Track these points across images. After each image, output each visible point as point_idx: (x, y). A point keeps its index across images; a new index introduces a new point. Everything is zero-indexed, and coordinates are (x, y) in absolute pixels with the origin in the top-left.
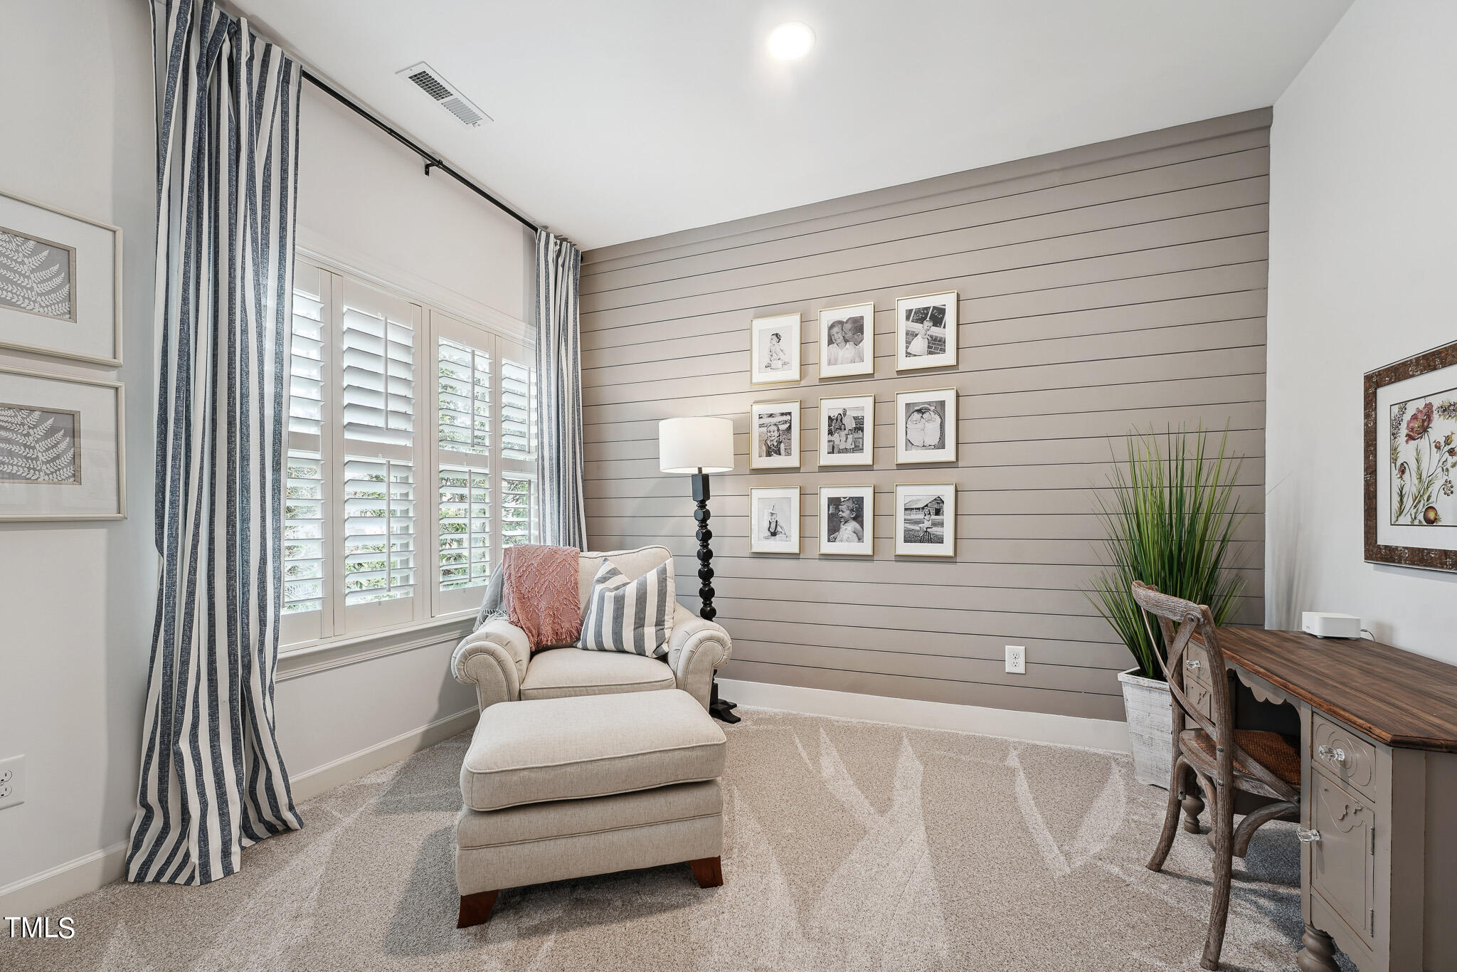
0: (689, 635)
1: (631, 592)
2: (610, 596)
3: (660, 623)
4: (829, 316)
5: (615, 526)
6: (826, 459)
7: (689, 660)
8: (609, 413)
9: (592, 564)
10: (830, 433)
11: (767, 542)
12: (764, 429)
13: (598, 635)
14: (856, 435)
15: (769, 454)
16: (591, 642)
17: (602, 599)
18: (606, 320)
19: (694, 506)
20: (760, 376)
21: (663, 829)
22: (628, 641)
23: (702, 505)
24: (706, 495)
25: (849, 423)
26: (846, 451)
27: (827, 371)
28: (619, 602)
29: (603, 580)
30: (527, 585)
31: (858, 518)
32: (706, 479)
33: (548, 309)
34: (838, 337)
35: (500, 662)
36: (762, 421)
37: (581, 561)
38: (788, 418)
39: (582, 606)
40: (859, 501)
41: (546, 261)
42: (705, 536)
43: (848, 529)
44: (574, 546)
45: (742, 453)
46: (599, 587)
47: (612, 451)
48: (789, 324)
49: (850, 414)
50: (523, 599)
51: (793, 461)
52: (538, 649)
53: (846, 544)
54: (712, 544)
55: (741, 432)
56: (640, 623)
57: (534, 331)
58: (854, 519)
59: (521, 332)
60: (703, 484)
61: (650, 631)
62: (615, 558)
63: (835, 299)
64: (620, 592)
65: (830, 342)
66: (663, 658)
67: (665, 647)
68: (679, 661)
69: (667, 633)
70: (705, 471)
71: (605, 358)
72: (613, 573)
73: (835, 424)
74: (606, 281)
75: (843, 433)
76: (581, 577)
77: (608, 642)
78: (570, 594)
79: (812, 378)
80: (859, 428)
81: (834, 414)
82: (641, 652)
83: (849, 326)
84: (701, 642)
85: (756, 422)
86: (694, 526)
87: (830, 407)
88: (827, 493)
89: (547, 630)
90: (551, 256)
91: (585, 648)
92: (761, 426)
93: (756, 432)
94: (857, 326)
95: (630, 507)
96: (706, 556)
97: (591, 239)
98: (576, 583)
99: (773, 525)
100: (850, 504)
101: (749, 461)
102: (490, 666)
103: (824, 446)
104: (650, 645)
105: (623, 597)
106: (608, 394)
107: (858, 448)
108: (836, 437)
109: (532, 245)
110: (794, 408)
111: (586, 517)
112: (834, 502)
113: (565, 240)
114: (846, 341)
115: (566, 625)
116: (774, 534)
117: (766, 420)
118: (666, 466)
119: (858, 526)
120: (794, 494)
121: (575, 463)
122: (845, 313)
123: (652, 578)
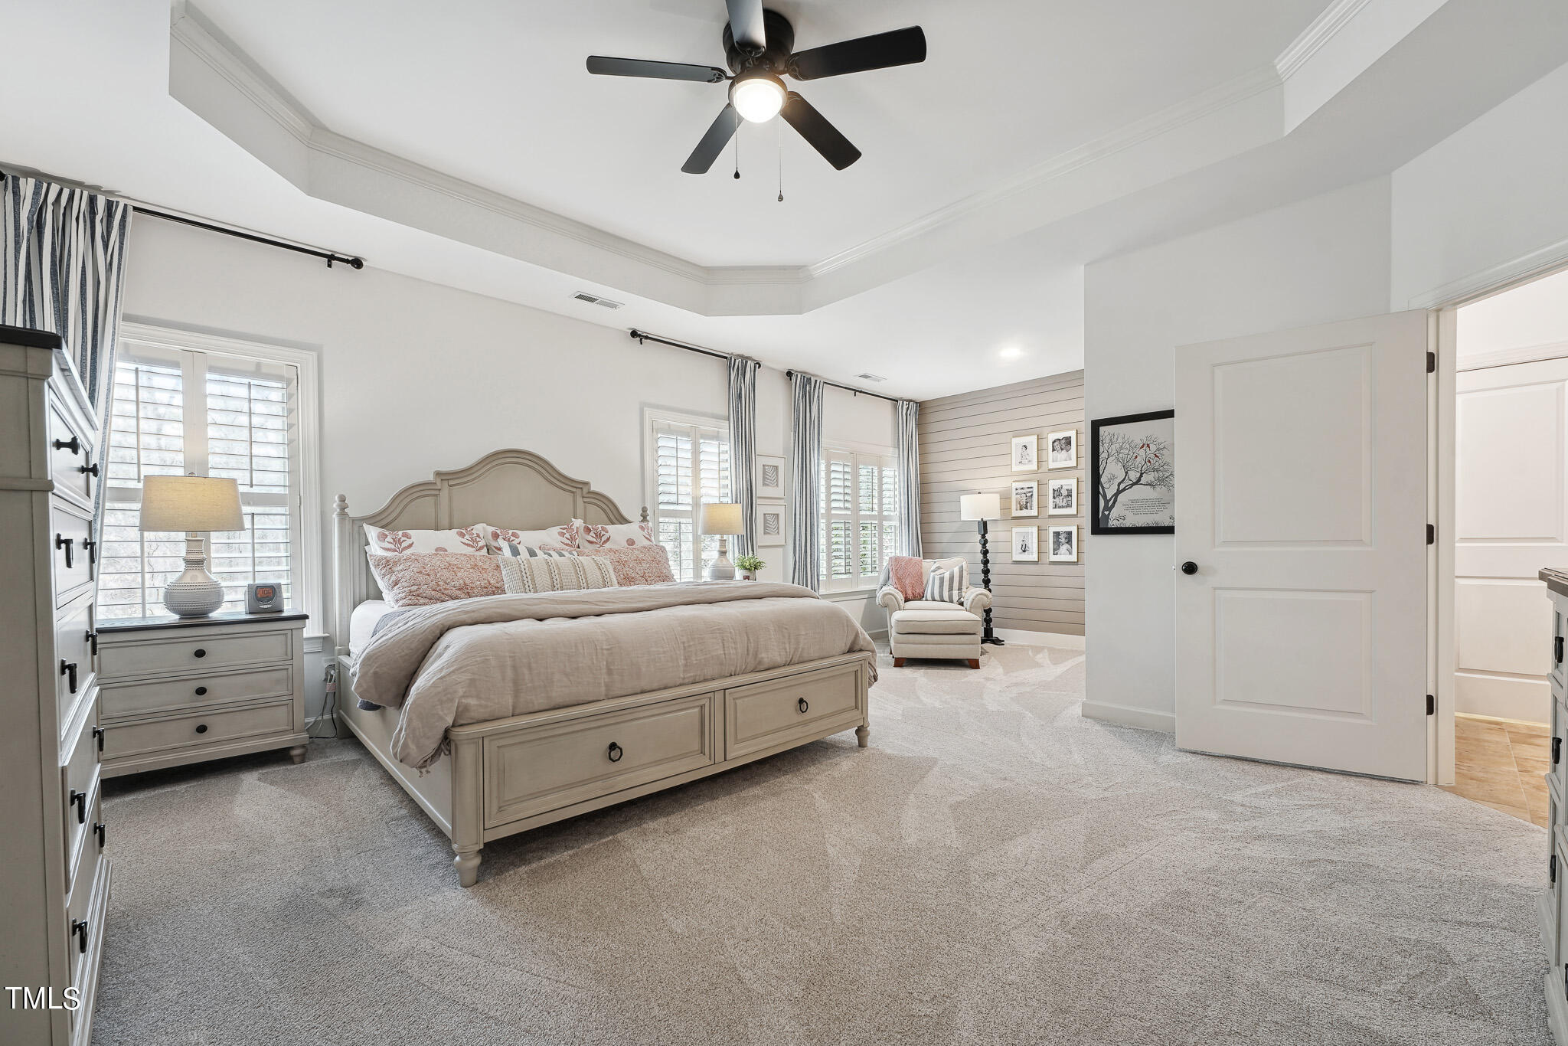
0: (972, 593)
1: (947, 576)
2: (937, 578)
3: (960, 589)
4: (1052, 437)
5: (938, 547)
6: (1052, 512)
7: (972, 602)
8: (934, 488)
9: (929, 565)
10: (1054, 498)
11: (1021, 555)
12: (1019, 496)
13: (933, 594)
14: (1068, 499)
15: (1021, 509)
16: (929, 597)
17: (934, 578)
18: (932, 438)
19: (979, 537)
20: (1016, 468)
21: (957, 646)
22: (946, 597)
23: (983, 536)
24: (986, 531)
25: (1064, 493)
26: (1062, 507)
27: (1052, 465)
28: (942, 580)
29: (934, 571)
30: (900, 573)
31: (1069, 541)
32: (985, 524)
33: (903, 441)
34: (1058, 447)
35: (896, 598)
36: (1017, 492)
37: (923, 563)
38: (1031, 490)
39: (925, 583)
40: (1070, 534)
41: (902, 415)
42: (985, 552)
43: (1064, 548)
44: (919, 556)
45: (1005, 508)
46: (932, 574)
47: (936, 508)
48: (1031, 441)
49: (1065, 487)
50: (899, 579)
51: (1034, 512)
52: (907, 600)
53: (1063, 556)
54: (989, 556)
55: (1005, 498)
56: (951, 589)
57: (897, 450)
58: (1067, 543)
59: (890, 452)
60: (984, 526)
61: (955, 593)
62: (939, 562)
63: (1056, 427)
64: (942, 576)
65: (1053, 450)
66: (962, 604)
67: (962, 599)
68: (967, 604)
69: (963, 594)
70: (984, 520)
71: (932, 458)
72: (938, 568)
73: (1057, 493)
74: (931, 417)
75: (1061, 498)
76: (923, 570)
77: (937, 597)
78: (919, 577)
79: (1044, 469)
80: (1069, 495)
81: (1056, 488)
82: (951, 601)
83: (1063, 441)
84: (977, 595)
85: (1014, 492)
86: (979, 547)
87: (1054, 484)
88: (1052, 529)
89: (910, 592)
90: (904, 411)
91: (927, 600)
92: (1017, 494)
93: (1014, 497)
94: (1068, 441)
95: (945, 538)
96: (986, 562)
97: (921, 397)
98: (921, 573)
99: (1024, 547)
100: (1065, 535)
101: (1010, 513)
102: (892, 600)
103: (1051, 505)
104: (955, 598)
105: (943, 577)
106: (934, 478)
107: (1069, 506)
108: (1057, 500)
109: (895, 408)
110: (1035, 485)
111: (922, 543)
112: (1057, 534)
113: (911, 401)
114: (1062, 449)
115: (918, 591)
116: (1024, 551)
117: (1019, 491)
118: (965, 516)
119: (1069, 547)
120: (1035, 530)
121: (916, 515)
122: (1061, 435)
123: (956, 570)
